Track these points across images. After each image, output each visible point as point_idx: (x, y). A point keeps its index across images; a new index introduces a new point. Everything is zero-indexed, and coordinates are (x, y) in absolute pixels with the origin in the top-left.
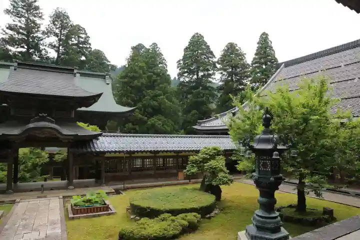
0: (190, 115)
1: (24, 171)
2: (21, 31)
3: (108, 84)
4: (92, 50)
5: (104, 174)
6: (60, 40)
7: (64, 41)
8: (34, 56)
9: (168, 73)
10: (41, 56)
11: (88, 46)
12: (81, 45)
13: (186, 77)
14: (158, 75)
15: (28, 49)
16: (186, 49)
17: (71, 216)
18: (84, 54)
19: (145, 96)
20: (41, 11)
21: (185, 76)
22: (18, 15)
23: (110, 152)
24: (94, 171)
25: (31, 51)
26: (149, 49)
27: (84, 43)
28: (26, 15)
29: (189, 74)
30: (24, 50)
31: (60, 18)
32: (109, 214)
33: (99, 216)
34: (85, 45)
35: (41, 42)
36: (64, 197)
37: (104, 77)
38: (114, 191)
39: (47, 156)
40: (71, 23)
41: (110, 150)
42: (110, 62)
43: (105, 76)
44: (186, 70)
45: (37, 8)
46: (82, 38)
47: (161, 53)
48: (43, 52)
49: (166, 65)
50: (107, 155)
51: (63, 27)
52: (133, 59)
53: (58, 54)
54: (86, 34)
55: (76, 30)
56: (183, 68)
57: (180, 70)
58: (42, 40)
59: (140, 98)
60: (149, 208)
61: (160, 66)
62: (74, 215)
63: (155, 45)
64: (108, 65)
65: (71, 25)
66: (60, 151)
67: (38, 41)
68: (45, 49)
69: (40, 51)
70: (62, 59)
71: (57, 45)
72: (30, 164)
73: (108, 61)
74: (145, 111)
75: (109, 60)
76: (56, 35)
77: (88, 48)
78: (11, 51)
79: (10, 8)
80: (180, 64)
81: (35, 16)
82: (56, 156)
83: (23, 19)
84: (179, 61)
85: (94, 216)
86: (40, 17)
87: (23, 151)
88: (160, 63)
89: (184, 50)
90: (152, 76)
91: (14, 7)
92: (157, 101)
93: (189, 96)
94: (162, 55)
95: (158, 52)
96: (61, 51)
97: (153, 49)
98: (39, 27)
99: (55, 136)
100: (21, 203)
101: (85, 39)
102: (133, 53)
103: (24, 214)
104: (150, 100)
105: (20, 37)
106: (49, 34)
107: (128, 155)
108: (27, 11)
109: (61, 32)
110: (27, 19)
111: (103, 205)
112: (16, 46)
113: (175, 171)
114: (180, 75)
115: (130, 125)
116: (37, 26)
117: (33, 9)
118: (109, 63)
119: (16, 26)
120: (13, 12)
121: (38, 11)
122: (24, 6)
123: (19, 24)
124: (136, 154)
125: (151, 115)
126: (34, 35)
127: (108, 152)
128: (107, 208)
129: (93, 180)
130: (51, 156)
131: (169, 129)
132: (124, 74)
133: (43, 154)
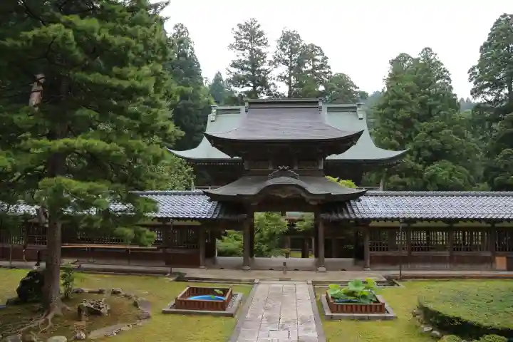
0: (498, 158)
1: (260, 241)
2: (246, 66)
3: (362, 119)
4: (333, 75)
5: (368, 253)
6: (291, 68)
7: (296, 70)
8: (262, 95)
9: (454, 92)
10: (269, 93)
11: (327, 71)
12: (317, 71)
13: (488, 93)
14: (437, 97)
15: (254, 87)
16: (484, 48)
17: (328, 313)
18: (322, 83)
19: (417, 132)
20: (266, 36)
21: (485, 93)
22: (242, 47)
23: (378, 220)
24: (352, 247)
25: (258, 88)
26: (419, 59)
27: (321, 67)
28: (250, 46)
29: (493, 88)
30: (250, 89)
31: (289, 40)
32: (385, 318)
33: (369, 319)
34: (323, 69)
35: (269, 75)
36: (314, 283)
37: (354, 110)
38: (384, 279)
39: (287, 222)
40: (303, 43)
41: (377, 216)
42: (358, 88)
43: (355, 108)
44: (486, 83)
45: (261, 34)
46: (318, 61)
47: (439, 62)
48: (272, 87)
49: (448, 79)
50: (373, 224)
51: (293, 51)
52: (394, 78)
53: (290, 87)
54: (323, 55)
55: (310, 53)
56: (480, 80)
57: (475, 83)
58: (269, 72)
59: (410, 136)
60: (458, 319)
61: (437, 82)
62: (332, 312)
63: (428, 50)
64: (356, 93)
65: (303, 47)
66: (303, 216)
67: (265, 74)
68: (273, 84)
69: (268, 87)
70: (295, 93)
71: (288, 76)
72: (265, 233)
73: (356, 88)
74: (419, 155)
75: (357, 86)
76: (286, 62)
77: (327, 73)
78: (236, 92)
79: (233, 41)
80: (473, 73)
81: (259, 45)
82: (298, 224)
83: (247, 51)
84: (473, 69)
85: (362, 319)
86: (265, 44)
87: (258, 216)
88: (438, 78)
89: (481, 49)
90: (426, 100)
91: (237, 39)
92: (438, 138)
93: (494, 126)
94: (442, 64)
95: (433, 61)
96: (292, 82)
97: (426, 57)
98: (265, 57)
99: (299, 196)
100: (260, 285)
101: (322, 61)
102: (393, 70)
103: (266, 301)
104: (426, 137)
105: (245, 73)
106: (277, 63)
107: (405, 225)
108: (250, 40)
109: (290, 57)
110: (252, 50)
111: (375, 302)
112: (241, 86)
113: (488, 254)
114: (475, 92)
115: (396, 178)
116: (262, 56)
117: (257, 36)
118: (357, 90)
119: (240, 60)
120: (236, 45)
121: (262, 38)
122: (247, 35)
123: (243, 58)
124: (419, 224)
125: (429, 161)
126: (260, 69)
127: (375, 219)
128: (381, 308)
129: (351, 260)
130: (292, 223)
131: (461, 182)
132: (382, 103)
133: (282, 219)
